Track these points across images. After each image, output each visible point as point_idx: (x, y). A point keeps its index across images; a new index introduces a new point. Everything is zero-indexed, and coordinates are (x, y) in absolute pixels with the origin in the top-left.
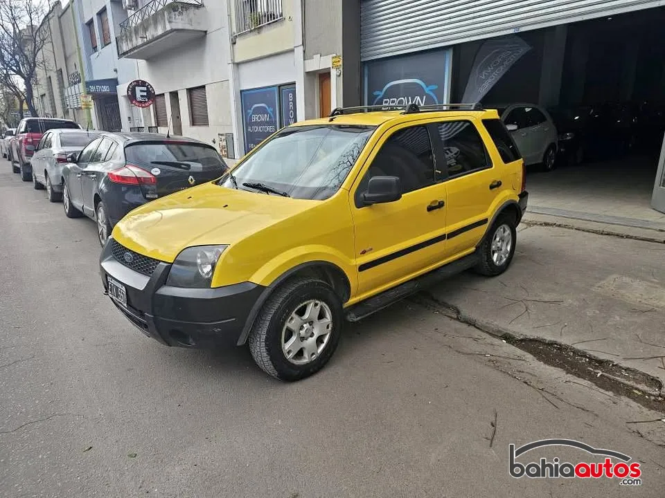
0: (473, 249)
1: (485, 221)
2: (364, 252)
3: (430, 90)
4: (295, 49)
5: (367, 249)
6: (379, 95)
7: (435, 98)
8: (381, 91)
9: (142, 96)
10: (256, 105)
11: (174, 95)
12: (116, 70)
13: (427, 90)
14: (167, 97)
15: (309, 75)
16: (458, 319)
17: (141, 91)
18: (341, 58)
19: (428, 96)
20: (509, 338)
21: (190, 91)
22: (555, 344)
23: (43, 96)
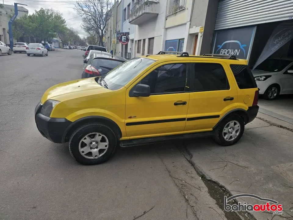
0: (211, 129)
1: (218, 116)
2: (130, 117)
3: (243, 47)
4: (187, 23)
5: (133, 116)
6: (219, 47)
7: (244, 51)
8: (221, 45)
9: (124, 40)
10: (170, 47)
11: (144, 40)
12: (129, 29)
13: (241, 47)
14: (142, 41)
15: (191, 35)
16: (189, 161)
17: (124, 38)
18: (204, 28)
19: (241, 50)
20: (203, 177)
21: (150, 39)
22: (223, 187)
23: (109, 37)
